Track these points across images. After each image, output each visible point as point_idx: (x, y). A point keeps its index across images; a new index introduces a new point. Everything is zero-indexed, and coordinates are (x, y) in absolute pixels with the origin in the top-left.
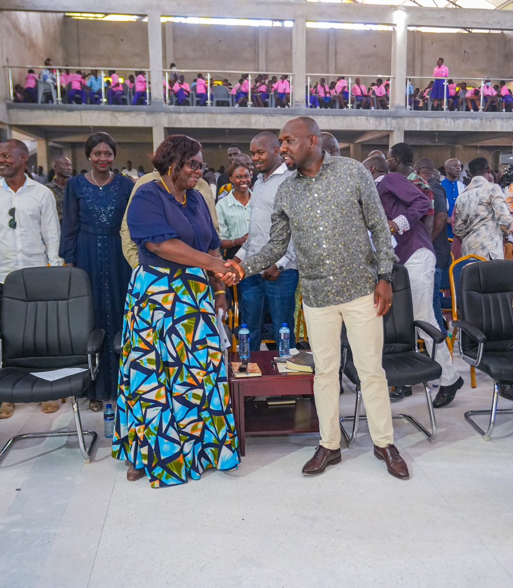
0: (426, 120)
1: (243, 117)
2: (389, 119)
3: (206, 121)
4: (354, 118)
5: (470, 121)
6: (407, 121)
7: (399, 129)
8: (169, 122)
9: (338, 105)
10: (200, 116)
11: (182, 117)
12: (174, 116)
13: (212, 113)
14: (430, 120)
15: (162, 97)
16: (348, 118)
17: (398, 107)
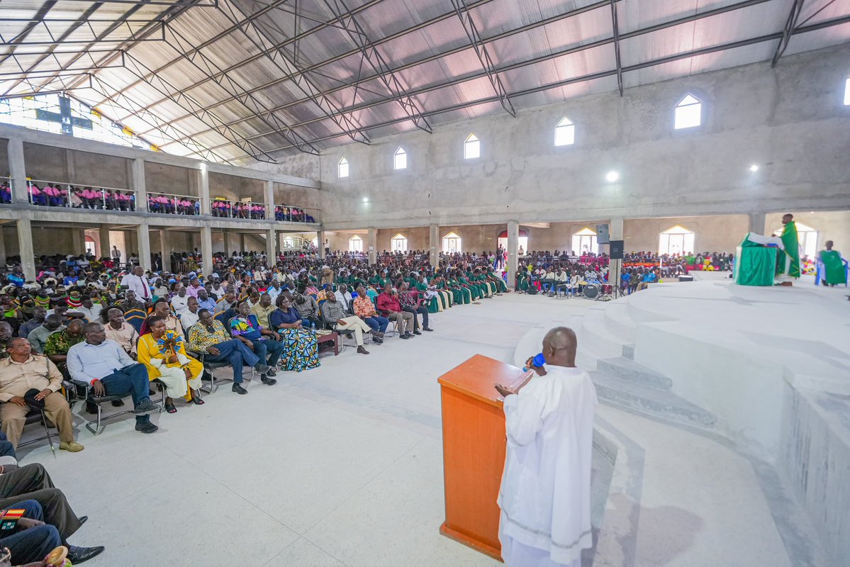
0: (222, 222)
1: (101, 216)
2: (201, 221)
3: (70, 217)
4: (180, 220)
5: (246, 223)
6: (212, 223)
7: (208, 227)
8: (35, 216)
9: (165, 211)
10: (64, 214)
11: (47, 213)
12: (40, 213)
13: (74, 212)
14: (224, 222)
15: (27, 199)
16: (176, 220)
17: (206, 215)
